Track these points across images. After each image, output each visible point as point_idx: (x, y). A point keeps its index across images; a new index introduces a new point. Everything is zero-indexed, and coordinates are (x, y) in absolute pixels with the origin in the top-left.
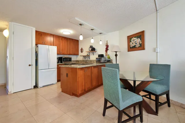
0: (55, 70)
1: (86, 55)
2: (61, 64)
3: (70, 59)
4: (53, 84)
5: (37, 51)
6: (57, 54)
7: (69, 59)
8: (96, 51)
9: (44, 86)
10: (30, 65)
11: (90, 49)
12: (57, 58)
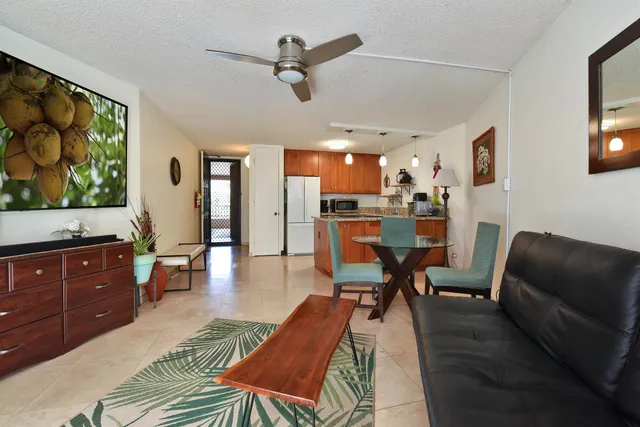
6: (321, 194)
7: (350, 205)
8: (413, 182)
10: (276, 214)
12: (320, 202)
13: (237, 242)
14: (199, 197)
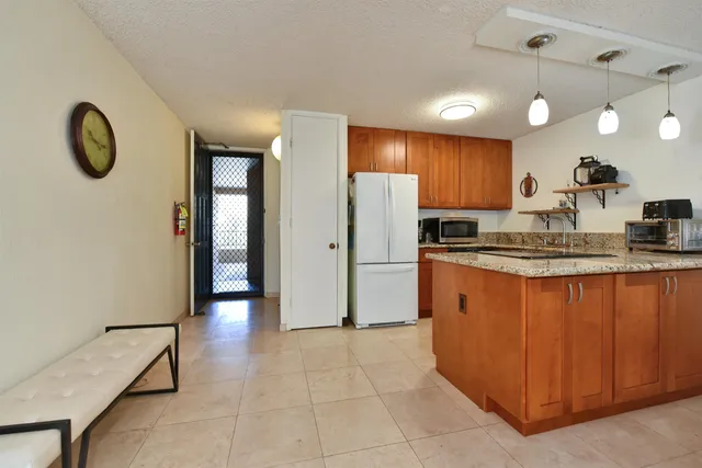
0: (411, 270)
1: (557, 206)
2: (433, 246)
3: (471, 229)
4: (402, 324)
5: (351, 195)
6: (420, 207)
7: (465, 228)
8: (621, 179)
9: (372, 326)
10: (332, 246)
11: (583, 175)
12: (419, 222)
13: (257, 292)
14: (184, 213)
